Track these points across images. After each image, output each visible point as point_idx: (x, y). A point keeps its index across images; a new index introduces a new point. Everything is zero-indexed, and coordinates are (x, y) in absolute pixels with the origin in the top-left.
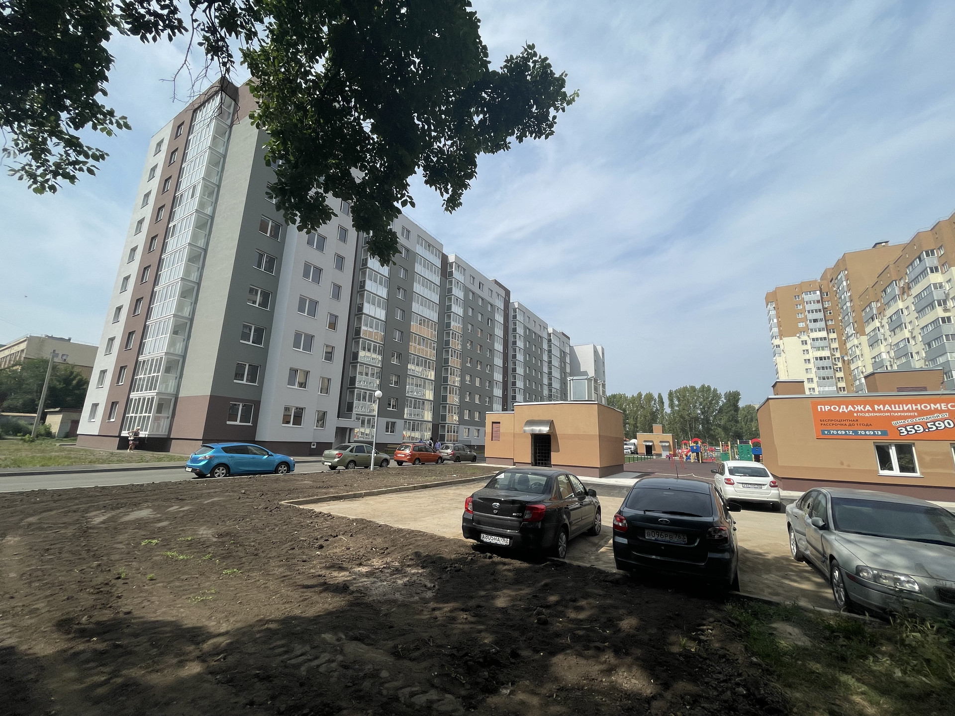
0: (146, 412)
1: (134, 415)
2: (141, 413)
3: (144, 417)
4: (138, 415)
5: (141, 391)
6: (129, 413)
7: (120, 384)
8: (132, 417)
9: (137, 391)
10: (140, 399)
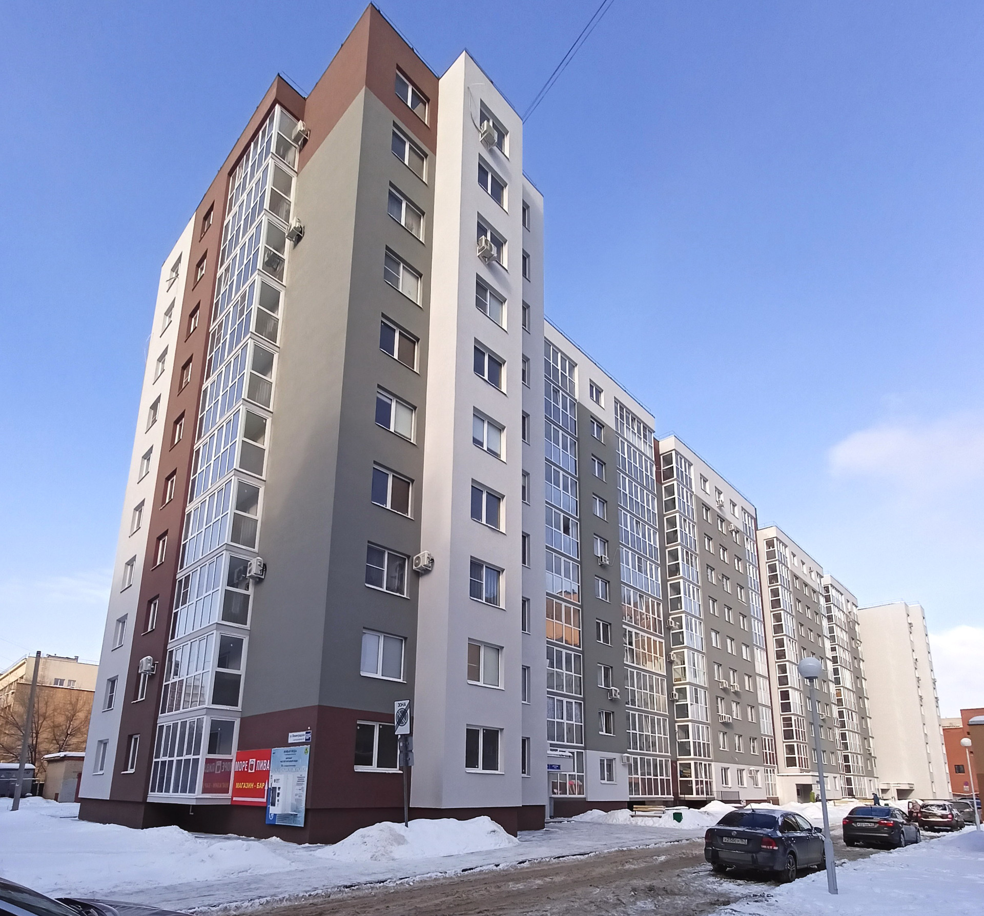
0: (188, 753)
1: (167, 759)
2: (180, 754)
3: (187, 761)
4: (175, 759)
5: (178, 709)
6: (158, 756)
7: (139, 700)
8: (164, 763)
9: (171, 710)
10: (175, 725)
